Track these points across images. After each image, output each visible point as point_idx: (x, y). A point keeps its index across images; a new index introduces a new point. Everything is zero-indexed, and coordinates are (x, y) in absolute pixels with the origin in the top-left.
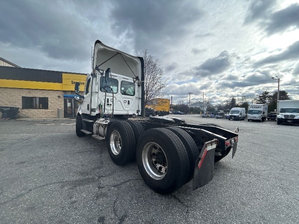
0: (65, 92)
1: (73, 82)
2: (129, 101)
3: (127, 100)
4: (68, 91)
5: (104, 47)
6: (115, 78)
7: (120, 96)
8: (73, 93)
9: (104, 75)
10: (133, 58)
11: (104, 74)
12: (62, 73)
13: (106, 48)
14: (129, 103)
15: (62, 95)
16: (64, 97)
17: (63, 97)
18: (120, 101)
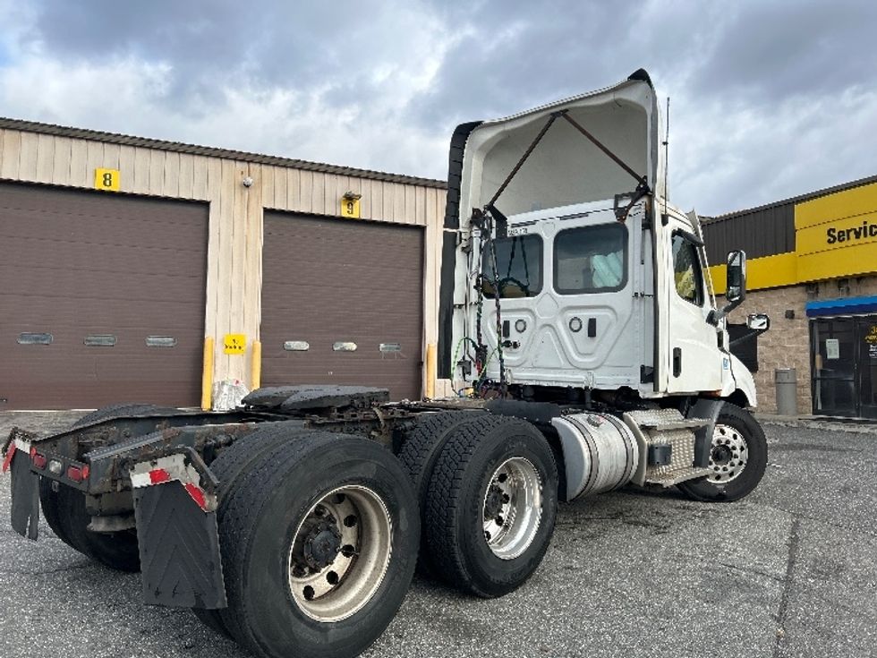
0: (812, 286)
1: (836, 234)
2: (592, 323)
3: (585, 316)
4: (825, 282)
5: (500, 129)
6: (531, 230)
7: (551, 301)
8: (844, 288)
9: (493, 236)
10: (618, 96)
11: (494, 231)
12: (789, 205)
13: (509, 127)
14: (592, 332)
15: (802, 305)
16: (810, 313)
17: (804, 314)
18: (550, 326)
